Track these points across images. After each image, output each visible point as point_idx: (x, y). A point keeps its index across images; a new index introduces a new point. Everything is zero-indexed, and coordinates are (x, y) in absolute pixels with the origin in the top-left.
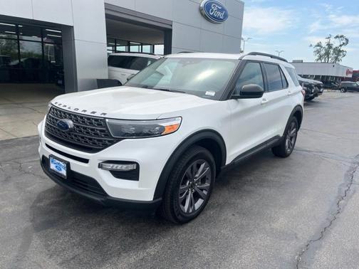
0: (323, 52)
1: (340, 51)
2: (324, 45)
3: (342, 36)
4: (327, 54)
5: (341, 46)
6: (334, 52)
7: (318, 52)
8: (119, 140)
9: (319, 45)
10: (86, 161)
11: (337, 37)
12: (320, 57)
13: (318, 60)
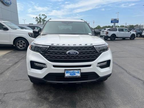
0: (39, 21)
1: (44, 20)
2: (38, 18)
3: (44, 15)
4: (40, 21)
5: (44, 18)
6: (42, 20)
7: (37, 20)
8: (101, 53)
9: (37, 18)
10: (90, 66)
11: (42, 15)
12: (38, 22)
13: (37, 23)
